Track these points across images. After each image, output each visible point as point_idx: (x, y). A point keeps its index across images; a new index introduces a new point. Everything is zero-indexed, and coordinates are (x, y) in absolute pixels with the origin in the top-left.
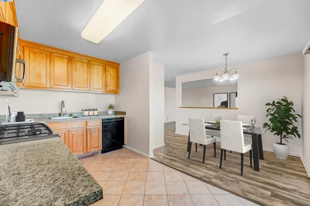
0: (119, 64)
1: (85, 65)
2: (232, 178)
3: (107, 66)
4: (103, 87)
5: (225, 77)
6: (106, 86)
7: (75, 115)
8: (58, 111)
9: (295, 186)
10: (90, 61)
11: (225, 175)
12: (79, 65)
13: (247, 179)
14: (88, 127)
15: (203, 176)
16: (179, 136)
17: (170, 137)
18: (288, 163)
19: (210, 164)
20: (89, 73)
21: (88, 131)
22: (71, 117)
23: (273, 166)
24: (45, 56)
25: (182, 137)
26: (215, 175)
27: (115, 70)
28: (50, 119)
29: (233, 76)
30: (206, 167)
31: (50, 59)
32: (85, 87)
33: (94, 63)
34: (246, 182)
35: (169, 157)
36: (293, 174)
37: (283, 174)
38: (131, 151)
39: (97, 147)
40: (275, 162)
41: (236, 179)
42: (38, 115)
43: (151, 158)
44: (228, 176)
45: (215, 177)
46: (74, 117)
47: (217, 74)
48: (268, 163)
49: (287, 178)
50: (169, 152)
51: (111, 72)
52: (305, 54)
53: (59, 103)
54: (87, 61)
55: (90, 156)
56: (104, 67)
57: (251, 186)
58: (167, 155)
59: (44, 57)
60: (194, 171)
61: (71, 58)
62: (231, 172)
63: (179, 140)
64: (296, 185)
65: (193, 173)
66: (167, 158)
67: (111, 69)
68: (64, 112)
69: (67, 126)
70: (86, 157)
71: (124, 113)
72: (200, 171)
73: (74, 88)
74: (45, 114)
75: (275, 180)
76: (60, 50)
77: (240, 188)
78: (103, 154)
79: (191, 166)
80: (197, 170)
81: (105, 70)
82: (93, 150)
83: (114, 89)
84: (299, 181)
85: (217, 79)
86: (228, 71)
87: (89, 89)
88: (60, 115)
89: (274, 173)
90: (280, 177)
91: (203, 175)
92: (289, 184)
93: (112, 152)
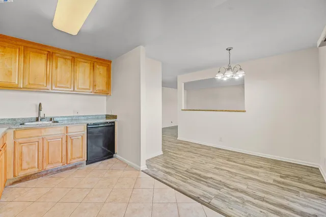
0: (110, 62)
1: (69, 62)
2: (237, 197)
3: (95, 64)
4: (90, 87)
5: (229, 75)
6: (95, 86)
7: (56, 119)
8: (35, 115)
9: (315, 209)
10: (75, 58)
11: (228, 193)
12: (60, 62)
13: (255, 199)
14: (68, 134)
15: (200, 196)
16: (181, 142)
17: (170, 143)
18: (306, 177)
19: (211, 178)
20: (74, 71)
21: (69, 138)
22: (51, 122)
23: (287, 181)
24: (18, 51)
25: (185, 144)
26: (217, 193)
27: (105, 68)
28: (23, 124)
29: (238, 73)
30: (206, 182)
31: (24, 54)
32: (68, 88)
33: (79, 60)
34: (253, 204)
35: (165, 169)
36: (312, 192)
37: (300, 192)
38: (122, 162)
39: (80, 158)
40: (289, 175)
41: (242, 199)
42: (9, 119)
43: (142, 171)
44: (232, 195)
45: (217, 197)
46: (55, 122)
47: (219, 72)
48: (281, 177)
49: (305, 197)
50: (165, 163)
51: (101, 70)
52: (319, 46)
53: (36, 106)
54: (71, 58)
55: (72, 168)
56: (92, 65)
57: (259, 209)
58: (163, 166)
59: (16, 52)
60: (191, 188)
61: (51, 53)
62: (237, 190)
63: (181, 148)
64: (317, 208)
65: (189, 191)
66: (161, 171)
67: (101, 67)
68: (42, 115)
69: (41, 133)
70: (67, 169)
71: (115, 117)
72: (199, 188)
73: (54, 88)
74: (19, 119)
75: (291, 201)
76: (39, 45)
77: (246, 213)
78: (88, 165)
79: (190, 181)
80: (195, 186)
81: (93, 68)
82: (75, 162)
83: (105, 89)
84: (320, 202)
85: (219, 77)
86: (232, 68)
87: (72, 90)
88: (37, 120)
89: (289, 190)
90: (295, 197)
91: (201, 194)
92: (308, 206)
93: (100, 162)
